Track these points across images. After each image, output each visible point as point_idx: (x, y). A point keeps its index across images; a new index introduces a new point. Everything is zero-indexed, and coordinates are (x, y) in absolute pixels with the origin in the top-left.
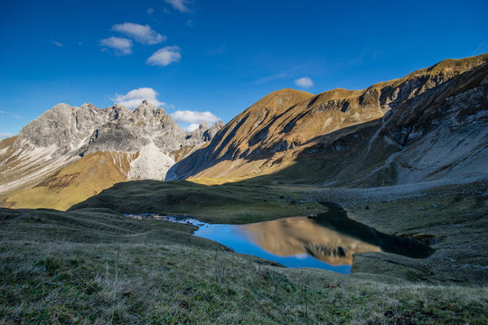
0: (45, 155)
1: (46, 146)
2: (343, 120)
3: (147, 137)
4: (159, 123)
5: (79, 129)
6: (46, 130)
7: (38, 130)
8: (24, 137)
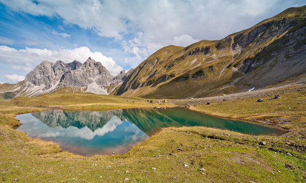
0: (39, 90)
1: (39, 85)
2: (204, 59)
3: (91, 79)
4: (98, 71)
5: (56, 75)
6: (38, 76)
7: (35, 77)
8: (28, 80)
